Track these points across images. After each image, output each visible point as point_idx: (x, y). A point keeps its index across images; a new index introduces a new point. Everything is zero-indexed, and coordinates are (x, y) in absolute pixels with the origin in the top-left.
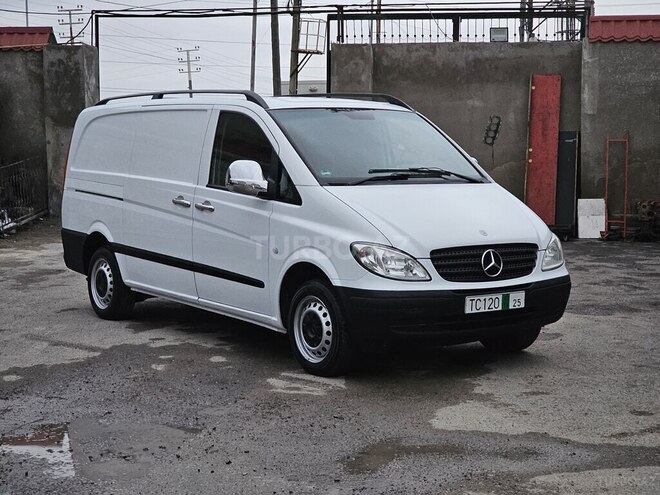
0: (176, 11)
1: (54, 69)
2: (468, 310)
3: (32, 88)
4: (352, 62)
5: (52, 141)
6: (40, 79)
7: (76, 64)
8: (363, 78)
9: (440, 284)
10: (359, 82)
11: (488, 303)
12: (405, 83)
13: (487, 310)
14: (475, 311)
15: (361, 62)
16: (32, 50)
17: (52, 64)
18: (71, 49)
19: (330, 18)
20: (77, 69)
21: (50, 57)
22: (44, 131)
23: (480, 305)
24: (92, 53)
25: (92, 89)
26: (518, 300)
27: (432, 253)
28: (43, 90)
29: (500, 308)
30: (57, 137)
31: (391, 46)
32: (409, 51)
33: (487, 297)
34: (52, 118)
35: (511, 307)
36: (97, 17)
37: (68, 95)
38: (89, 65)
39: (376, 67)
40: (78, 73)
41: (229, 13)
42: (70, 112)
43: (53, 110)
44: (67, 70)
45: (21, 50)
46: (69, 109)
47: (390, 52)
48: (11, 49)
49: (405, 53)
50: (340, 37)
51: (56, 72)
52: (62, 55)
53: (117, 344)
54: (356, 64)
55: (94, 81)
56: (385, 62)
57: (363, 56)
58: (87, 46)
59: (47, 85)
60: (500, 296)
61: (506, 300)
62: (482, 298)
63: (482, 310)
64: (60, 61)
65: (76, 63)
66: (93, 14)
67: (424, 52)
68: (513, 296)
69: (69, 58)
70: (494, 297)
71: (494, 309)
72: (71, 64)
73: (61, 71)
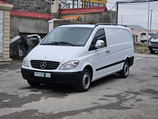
0: (136, 1)
1: (104, 17)
2: (35, 75)
7: (109, 16)
9: (31, 68)
11: (40, 75)
13: (40, 76)
14: (37, 76)
16: (100, 13)
18: (108, 12)
20: (109, 17)
23: (38, 74)
26: (48, 75)
27: (31, 61)
29: (43, 76)
33: (40, 73)
35: (46, 77)
36: (118, 3)
44: (107, 18)
45: (98, 13)
48: (96, 13)
59: (103, 21)
60: (43, 73)
61: (45, 75)
62: (38, 73)
63: (38, 76)
64: (106, 15)
66: (117, 2)
68: (47, 74)
69: (108, 14)
70: (41, 73)
71: (42, 76)
72: (108, 16)
73: (106, 18)
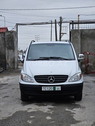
2: (43, 90)
3: (2, 41)
4: (76, 34)
5: (7, 53)
6: (4, 39)
8: (78, 37)
10: (77, 38)
11: (49, 89)
12: (88, 38)
13: (48, 90)
14: (45, 90)
15: (78, 33)
16: (3, 32)
17: (7, 36)
18: (11, 32)
19: (70, 24)
21: (7, 34)
22: (5, 50)
24: (16, 33)
25: (16, 41)
26: (58, 89)
27: (35, 76)
28: (5, 41)
29: (53, 90)
30: (8, 52)
31: (85, 30)
32: (89, 31)
33: (48, 87)
34: (7, 48)
35: (56, 90)
37: (11, 42)
38: (15, 36)
39: (81, 34)
40: (13, 37)
41: (47, 23)
42: (11, 46)
43: (7, 46)
46: (11, 45)
47: (84, 31)
49: (88, 31)
50: (73, 28)
51: (8, 37)
52: (9, 33)
53: (18, 111)
54: (77, 34)
55: (16, 39)
56: (83, 33)
57: (78, 32)
58: (15, 31)
59: (6, 40)
60: (53, 87)
62: (47, 87)
63: (47, 90)
64: (9, 35)
65: (12, 35)
66: (16, 24)
67: (92, 31)
68: (57, 87)
69: (11, 34)
70: (50, 87)
71: (51, 90)
72: (11, 36)
73: (9, 37)
